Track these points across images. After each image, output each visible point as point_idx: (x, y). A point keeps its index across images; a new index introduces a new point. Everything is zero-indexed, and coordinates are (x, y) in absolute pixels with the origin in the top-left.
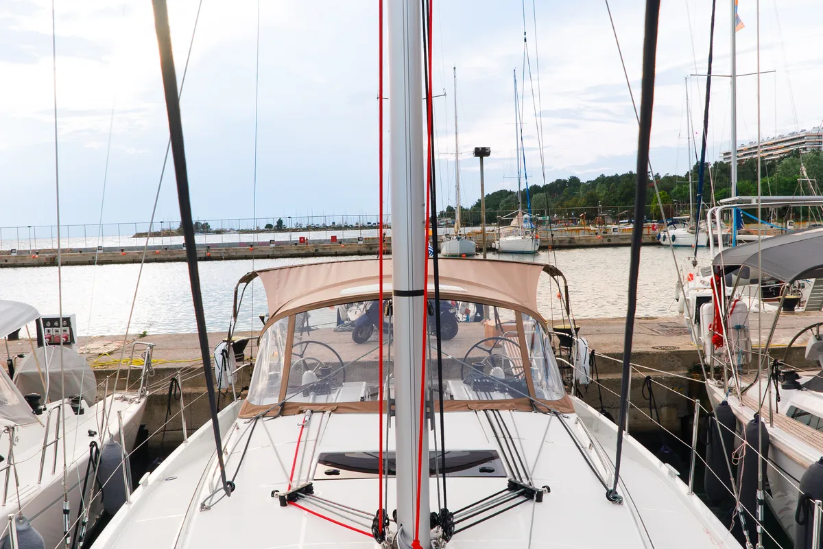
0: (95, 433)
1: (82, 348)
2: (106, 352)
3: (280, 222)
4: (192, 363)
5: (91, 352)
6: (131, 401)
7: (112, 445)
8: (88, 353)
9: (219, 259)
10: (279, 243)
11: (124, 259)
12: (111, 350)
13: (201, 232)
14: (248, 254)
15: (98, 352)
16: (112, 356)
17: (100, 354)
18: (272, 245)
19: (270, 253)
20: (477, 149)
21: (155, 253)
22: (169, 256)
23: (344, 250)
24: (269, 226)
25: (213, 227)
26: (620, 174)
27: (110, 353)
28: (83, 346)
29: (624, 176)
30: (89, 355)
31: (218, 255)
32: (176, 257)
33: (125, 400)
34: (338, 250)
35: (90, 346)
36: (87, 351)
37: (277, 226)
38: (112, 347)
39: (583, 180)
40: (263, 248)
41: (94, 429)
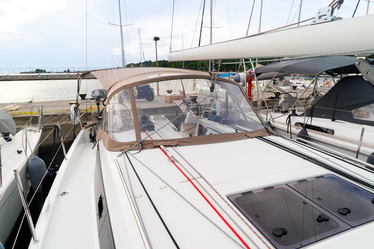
0: (22, 151)
1: (3, 108)
2: (14, 109)
3: (68, 70)
4: (56, 112)
5: (7, 109)
6: (35, 131)
7: (35, 159)
8: (6, 110)
9: (51, 79)
10: (70, 75)
11: (17, 79)
12: (17, 108)
13: (43, 72)
14: (61, 78)
15: (11, 109)
16: (17, 111)
17: (12, 110)
18: (68, 76)
19: (68, 78)
20: (155, 37)
21: (29, 78)
22: (34, 79)
23: (91, 78)
24: (65, 71)
25: (47, 71)
26: (161, 60)
27: (16, 110)
28: (3, 107)
29: (162, 61)
30: (6, 111)
31: (51, 78)
32: (36, 79)
33: (32, 131)
34: (89, 77)
35: (6, 107)
36: (5, 109)
37: (68, 71)
38: (17, 107)
39: (152, 61)
40: (66, 76)
41: (20, 150)
